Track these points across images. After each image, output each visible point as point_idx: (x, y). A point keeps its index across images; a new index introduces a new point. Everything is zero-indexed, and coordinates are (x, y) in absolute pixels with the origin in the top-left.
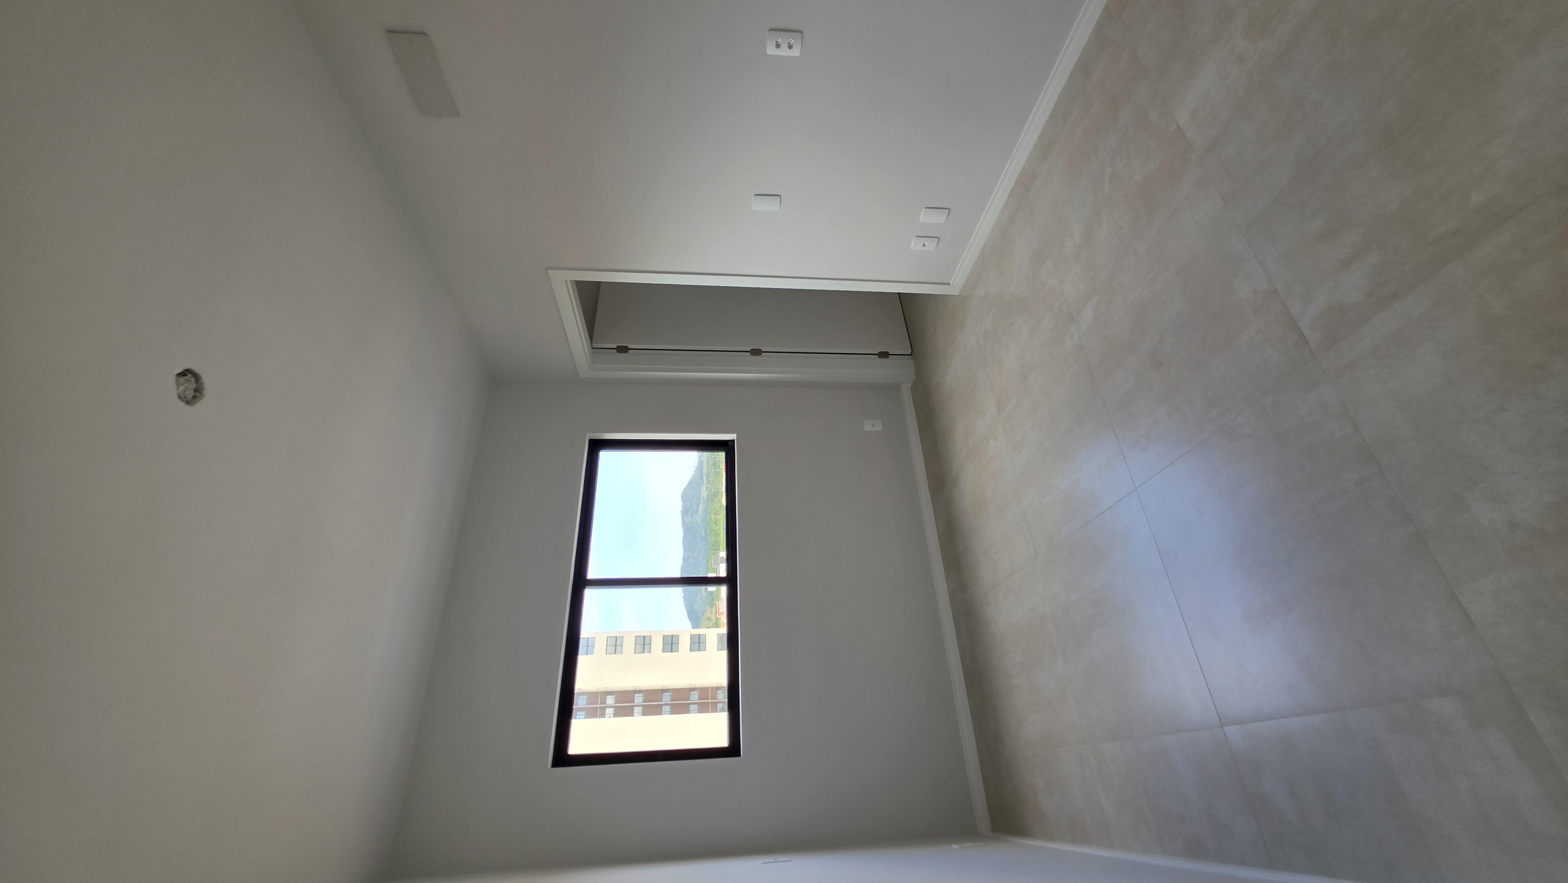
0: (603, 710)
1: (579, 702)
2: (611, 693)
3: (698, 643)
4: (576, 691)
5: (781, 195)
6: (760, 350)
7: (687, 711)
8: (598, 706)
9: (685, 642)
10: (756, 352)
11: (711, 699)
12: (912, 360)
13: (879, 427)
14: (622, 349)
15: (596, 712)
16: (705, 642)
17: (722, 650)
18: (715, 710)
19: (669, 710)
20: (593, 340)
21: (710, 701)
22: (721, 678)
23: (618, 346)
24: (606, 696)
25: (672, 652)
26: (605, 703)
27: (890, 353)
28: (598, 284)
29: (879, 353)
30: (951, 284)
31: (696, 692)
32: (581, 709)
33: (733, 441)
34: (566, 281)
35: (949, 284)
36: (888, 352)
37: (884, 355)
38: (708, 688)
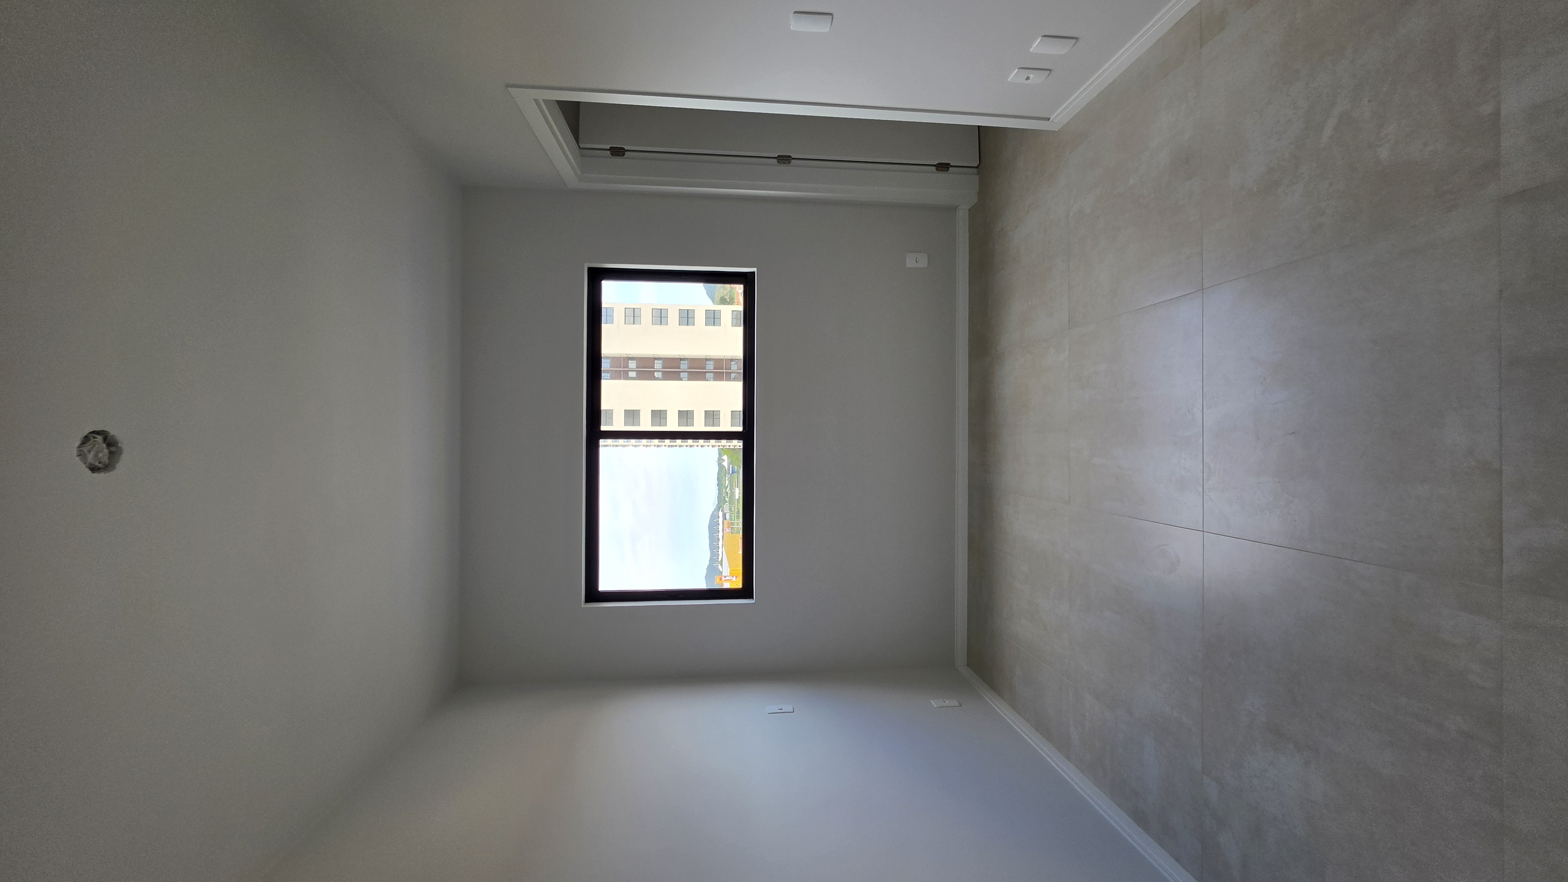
0: (626, 372)
1: (605, 365)
2: (632, 359)
3: (713, 318)
4: (602, 356)
5: (833, 14)
6: (790, 157)
7: (704, 379)
8: (621, 369)
9: (700, 317)
10: (784, 159)
11: (726, 369)
12: (977, 177)
13: (923, 263)
14: (618, 152)
15: (621, 374)
16: (720, 318)
17: (736, 326)
18: (729, 379)
19: (687, 377)
20: (580, 140)
21: (725, 371)
22: (737, 351)
23: (610, 147)
24: (629, 360)
25: (688, 325)
26: (628, 367)
27: (951, 165)
28: (578, 104)
29: (937, 164)
30: (1050, 120)
31: (712, 363)
32: (607, 372)
33: (754, 272)
34: (536, 101)
35: (1049, 119)
36: (950, 164)
37: (943, 167)
38: (723, 359)
